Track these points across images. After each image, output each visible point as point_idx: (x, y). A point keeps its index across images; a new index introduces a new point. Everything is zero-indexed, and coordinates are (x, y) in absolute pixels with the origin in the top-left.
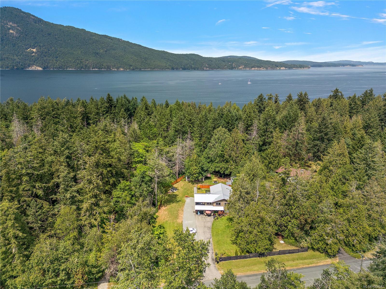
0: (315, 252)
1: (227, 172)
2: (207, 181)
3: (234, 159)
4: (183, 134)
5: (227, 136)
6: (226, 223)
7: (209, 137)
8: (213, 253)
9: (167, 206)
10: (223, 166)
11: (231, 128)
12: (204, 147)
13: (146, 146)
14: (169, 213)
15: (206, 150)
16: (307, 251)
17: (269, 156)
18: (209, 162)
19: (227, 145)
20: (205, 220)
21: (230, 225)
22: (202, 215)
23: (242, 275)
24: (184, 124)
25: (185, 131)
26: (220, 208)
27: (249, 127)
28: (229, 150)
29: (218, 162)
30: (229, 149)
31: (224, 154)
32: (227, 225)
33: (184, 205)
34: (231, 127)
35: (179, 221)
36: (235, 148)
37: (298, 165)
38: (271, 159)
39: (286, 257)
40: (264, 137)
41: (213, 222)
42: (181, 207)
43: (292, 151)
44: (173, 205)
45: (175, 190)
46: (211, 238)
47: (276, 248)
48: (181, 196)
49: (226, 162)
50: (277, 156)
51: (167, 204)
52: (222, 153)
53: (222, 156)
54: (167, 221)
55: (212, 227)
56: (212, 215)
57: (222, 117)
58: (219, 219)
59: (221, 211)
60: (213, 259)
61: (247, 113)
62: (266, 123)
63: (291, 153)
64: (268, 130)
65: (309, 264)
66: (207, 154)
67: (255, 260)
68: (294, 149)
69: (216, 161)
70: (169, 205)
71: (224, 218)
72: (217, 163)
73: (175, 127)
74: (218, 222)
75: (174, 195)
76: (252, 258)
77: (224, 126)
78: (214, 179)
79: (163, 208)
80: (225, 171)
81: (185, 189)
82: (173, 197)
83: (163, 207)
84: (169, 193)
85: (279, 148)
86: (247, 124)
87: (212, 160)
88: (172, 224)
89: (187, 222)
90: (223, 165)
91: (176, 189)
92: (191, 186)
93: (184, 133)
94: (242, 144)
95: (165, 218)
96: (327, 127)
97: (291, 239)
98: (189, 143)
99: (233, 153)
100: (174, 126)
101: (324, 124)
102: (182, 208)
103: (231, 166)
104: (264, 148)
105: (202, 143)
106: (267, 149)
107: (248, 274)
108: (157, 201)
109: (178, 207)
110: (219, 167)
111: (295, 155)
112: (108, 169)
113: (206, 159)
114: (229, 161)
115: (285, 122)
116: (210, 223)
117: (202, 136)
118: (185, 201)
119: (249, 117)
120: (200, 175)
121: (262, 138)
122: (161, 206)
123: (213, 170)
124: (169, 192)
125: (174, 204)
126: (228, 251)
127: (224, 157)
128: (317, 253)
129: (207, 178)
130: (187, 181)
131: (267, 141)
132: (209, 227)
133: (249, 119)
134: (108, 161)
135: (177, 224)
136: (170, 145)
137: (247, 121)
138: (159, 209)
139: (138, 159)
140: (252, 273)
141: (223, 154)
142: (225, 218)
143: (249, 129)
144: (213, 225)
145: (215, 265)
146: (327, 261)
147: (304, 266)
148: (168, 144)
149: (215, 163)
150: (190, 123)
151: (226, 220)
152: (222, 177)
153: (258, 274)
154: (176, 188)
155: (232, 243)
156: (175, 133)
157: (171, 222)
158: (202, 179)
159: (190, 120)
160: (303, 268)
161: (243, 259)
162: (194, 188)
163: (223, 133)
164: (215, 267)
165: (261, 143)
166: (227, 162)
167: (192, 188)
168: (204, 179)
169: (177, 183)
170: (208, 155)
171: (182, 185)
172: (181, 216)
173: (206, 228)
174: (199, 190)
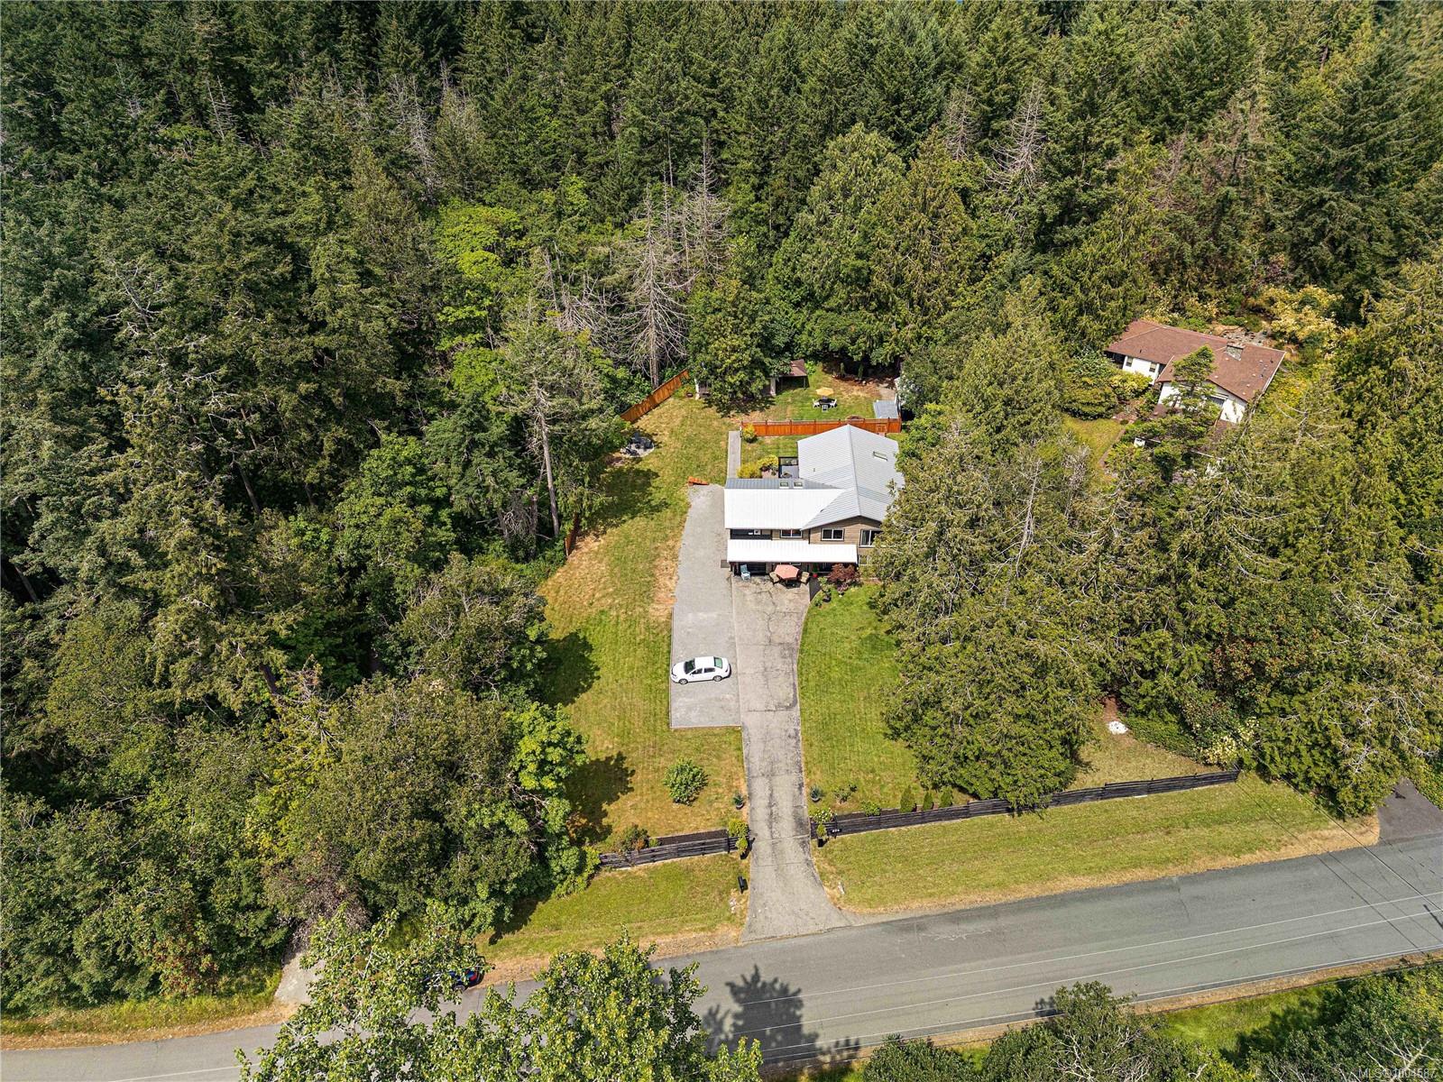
0: (1269, 782)
1: (880, 355)
2: (788, 395)
3: (915, 295)
4: (680, 155)
5: (887, 173)
6: (865, 623)
7: (800, 174)
8: (801, 786)
9: (604, 532)
10: (864, 325)
11: (907, 127)
12: (777, 227)
13: (504, 232)
14: (616, 570)
15: (786, 243)
16: (1232, 778)
17: (1085, 276)
18: (797, 305)
19: (885, 226)
20: (770, 609)
21: (882, 632)
22: (757, 579)
23: (928, 912)
24: (680, 104)
25: (691, 139)
26: (842, 552)
27: (1000, 116)
28: (897, 249)
29: (839, 306)
30: (893, 244)
31: (871, 272)
32: (869, 631)
33: (681, 524)
34: (907, 120)
35: (657, 612)
36: (926, 242)
37: (1212, 308)
38: (1092, 294)
39: (1135, 813)
40: (1068, 181)
41: (807, 619)
42: (666, 538)
43: (1192, 243)
44: (634, 526)
45: (646, 448)
46: (795, 702)
47: (1087, 764)
48: (670, 476)
49: (876, 310)
50: (1125, 275)
51: (605, 519)
52: (859, 263)
53: (861, 280)
54: (602, 612)
55: (802, 645)
56: (804, 579)
57: (865, 64)
58: (834, 604)
59: (846, 565)
60: (800, 824)
61: (995, 40)
62: (1085, 102)
63: (1188, 249)
64: (1094, 140)
65: (1238, 852)
66: (790, 264)
67: (992, 825)
68: (1207, 230)
69: (832, 303)
70: (616, 526)
71: (857, 595)
72: (838, 310)
73: (640, 124)
74: (829, 619)
75: (638, 472)
76: (976, 819)
77: (873, 120)
78: (819, 392)
79: (590, 544)
80: (871, 349)
81: (690, 440)
82: (634, 487)
83: (588, 539)
84: (618, 465)
85: (1138, 232)
86: (990, 102)
87: (812, 294)
88: (625, 625)
89: (690, 615)
90: (862, 322)
91: (647, 441)
92: (715, 423)
93: (687, 150)
94: (959, 215)
95: (597, 595)
96: (1389, 115)
97: (1162, 718)
98: (702, 206)
99: (915, 265)
100: (634, 116)
101: (1378, 94)
102: (670, 543)
103: (903, 327)
104: (1066, 232)
105: (765, 207)
106: (1077, 242)
107: (958, 907)
108: (560, 517)
109: (654, 540)
110: (843, 333)
111: (1206, 261)
112: (303, 387)
113: (786, 288)
114: (894, 303)
115: (1179, 81)
116: (793, 624)
117: (769, 166)
118: (688, 506)
119: (1003, 61)
120: (758, 373)
121: (1062, 185)
122: (577, 533)
123: (818, 342)
124: (619, 459)
125: (640, 522)
126: (871, 776)
127: (868, 281)
128: (1282, 790)
129: (788, 382)
130: (697, 396)
131: (1084, 197)
132: (789, 647)
133: (1002, 73)
134: (293, 350)
135: (647, 629)
136: (618, 220)
137: (991, 87)
138: (572, 546)
139: (461, 314)
140: (975, 899)
141: (865, 272)
142: (859, 595)
143: (995, 125)
144: (805, 631)
145: (807, 856)
146: (1326, 833)
147: (1218, 865)
148: (612, 211)
149: (828, 310)
150: (713, 95)
151: (866, 608)
152: (856, 373)
153: (1001, 905)
154: (649, 436)
155: (889, 732)
156: (640, 153)
157: (622, 617)
158: (766, 389)
159: (714, 82)
160: (1211, 875)
161: (937, 823)
162: (731, 433)
163: (869, 161)
164: (808, 863)
165: (1052, 210)
166: (883, 307)
167: (720, 435)
168: (773, 388)
169: (656, 411)
170: (794, 270)
171: (678, 422)
172: (666, 586)
173: (776, 650)
174: (749, 447)
